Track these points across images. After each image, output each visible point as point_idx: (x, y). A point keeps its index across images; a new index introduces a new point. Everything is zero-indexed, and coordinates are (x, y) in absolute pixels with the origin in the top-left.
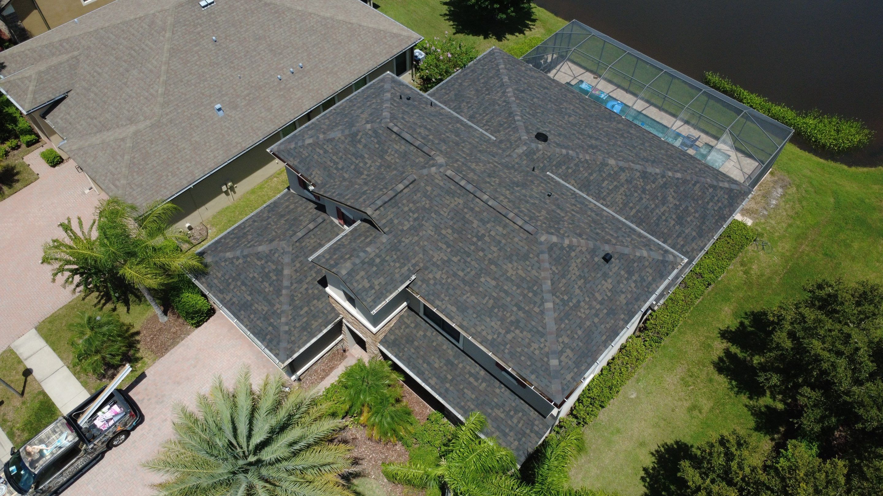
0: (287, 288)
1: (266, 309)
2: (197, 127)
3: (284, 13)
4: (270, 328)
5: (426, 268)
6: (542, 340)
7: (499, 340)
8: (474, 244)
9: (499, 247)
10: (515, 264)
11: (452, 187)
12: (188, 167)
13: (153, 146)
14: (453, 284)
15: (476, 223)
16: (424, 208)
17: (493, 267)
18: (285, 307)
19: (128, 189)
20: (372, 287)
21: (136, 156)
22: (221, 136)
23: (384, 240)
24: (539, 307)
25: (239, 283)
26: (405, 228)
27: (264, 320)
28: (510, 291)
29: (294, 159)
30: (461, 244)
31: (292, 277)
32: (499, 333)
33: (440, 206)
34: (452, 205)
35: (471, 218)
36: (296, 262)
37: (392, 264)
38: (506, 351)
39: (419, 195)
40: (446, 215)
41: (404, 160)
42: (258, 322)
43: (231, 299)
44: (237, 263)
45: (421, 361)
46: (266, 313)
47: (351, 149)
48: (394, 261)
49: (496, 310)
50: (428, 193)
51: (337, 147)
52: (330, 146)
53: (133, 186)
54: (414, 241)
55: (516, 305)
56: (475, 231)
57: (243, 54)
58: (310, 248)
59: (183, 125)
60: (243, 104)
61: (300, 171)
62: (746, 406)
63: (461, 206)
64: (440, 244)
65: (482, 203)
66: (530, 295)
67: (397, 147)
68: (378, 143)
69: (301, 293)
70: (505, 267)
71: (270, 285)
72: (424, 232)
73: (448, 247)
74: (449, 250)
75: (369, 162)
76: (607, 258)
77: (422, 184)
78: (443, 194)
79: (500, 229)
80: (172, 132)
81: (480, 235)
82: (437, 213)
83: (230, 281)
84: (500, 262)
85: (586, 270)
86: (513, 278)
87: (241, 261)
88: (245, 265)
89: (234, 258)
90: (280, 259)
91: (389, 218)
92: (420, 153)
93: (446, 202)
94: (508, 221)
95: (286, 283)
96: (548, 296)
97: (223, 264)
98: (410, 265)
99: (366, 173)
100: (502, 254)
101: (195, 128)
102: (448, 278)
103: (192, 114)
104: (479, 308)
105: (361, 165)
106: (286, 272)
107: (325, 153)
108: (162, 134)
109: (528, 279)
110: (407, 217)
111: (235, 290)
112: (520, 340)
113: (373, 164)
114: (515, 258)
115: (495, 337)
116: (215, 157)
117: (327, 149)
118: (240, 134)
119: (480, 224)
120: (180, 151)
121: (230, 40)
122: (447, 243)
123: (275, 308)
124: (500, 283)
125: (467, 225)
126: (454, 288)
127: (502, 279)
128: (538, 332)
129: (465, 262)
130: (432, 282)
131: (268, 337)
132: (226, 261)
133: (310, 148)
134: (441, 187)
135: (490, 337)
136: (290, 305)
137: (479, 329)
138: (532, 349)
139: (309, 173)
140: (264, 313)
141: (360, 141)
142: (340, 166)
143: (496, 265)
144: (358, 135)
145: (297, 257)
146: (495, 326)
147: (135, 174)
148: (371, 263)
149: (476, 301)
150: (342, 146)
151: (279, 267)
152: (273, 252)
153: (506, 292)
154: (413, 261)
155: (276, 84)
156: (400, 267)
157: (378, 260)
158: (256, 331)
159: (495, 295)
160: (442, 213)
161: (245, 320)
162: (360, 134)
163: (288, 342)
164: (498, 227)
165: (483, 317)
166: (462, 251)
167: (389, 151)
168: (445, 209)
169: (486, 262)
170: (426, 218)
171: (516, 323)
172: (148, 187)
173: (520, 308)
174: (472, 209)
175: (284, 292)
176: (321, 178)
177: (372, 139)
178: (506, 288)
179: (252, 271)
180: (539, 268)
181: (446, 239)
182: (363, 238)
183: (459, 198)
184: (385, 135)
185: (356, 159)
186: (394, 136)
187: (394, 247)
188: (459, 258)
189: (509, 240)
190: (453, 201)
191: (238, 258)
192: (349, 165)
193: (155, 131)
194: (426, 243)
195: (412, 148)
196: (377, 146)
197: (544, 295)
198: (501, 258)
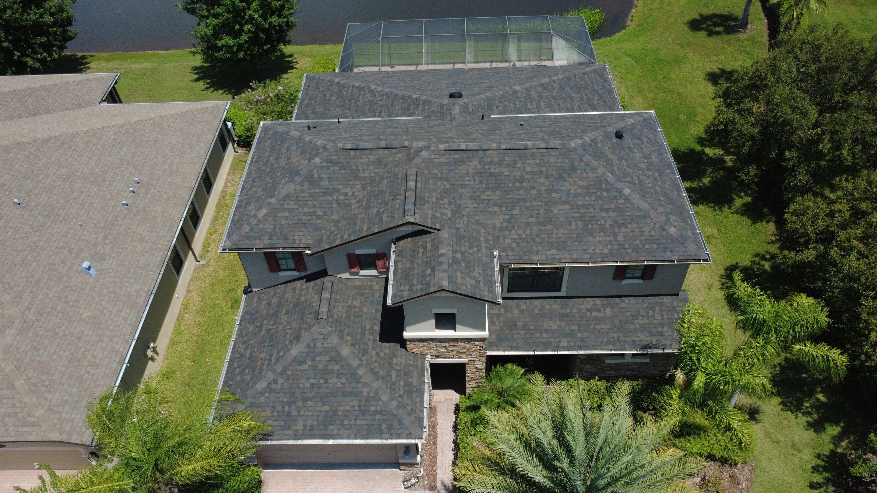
0: (360, 365)
1: (355, 403)
2: (77, 301)
3: (72, 141)
4: (378, 417)
5: (498, 238)
6: (648, 221)
7: (615, 247)
8: (520, 188)
9: (544, 176)
10: (570, 179)
11: (457, 156)
12: (104, 348)
13: (41, 351)
14: (534, 232)
15: (506, 171)
16: (446, 191)
17: (554, 195)
18: (376, 385)
19: (52, 416)
20: (477, 282)
21: (30, 375)
22: (113, 295)
23: (446, 236)
24: (621, 198)
25: (300, 403)
26: (450, 215)
27: (364, 415)
28: (586, 203)
29: (260, 239)
30: (509, 197)
31: (354, 353)
32: (610, 242)
33: (460, 179)
34: (471, 171)
35: (498, 170)
36: (345, 337)
37: (471, 251)
38: (629, 251)
39: (431, 182)
40: (472, 182)
41: (383, 166)
42: (359, 422)
43: (305, 426)
44: (279, 386)
45: (538, 335)
46: (359, 406)
47: (317, 191)
48: (470, 248)
49: (590, 226)
50: (439, 175)
51: (300, 199)
52: (292, 203)
53: (55, 409)
54: (466, 222)
55: (602, 210)
56: (511, 177)
57: (62, 201)
58: (344, 316)
59: (59, 308)
60: (108, 249)
61: (278, 246)
62: (732, 213)
63: (479, 167)
64: (490, 209)
65: (496, 152)
66: (605, 194)
67: (366, 160)
68: (342, 168)
69: (376, 362)
70: (564, 188)
71: (338, 378)
72: (467, 210)
73: (500, 207)
74: (503, 208)
75: (348, 190)
76: (619, 135)
77: (426, 172)
78: (453, 167)
79: (532, 161)
80: (51, 324)
81: (518, 177)
82: (463, 186)
83: (287, 408)
84: (556, 187)
85: (617, 152)
86: (579, 191)
87: (281, 381)
88: (291, 381)
89: (270, 384)
90: (326, 345)
91: (430, 215)
92: (394, 151)
93: (462, 171)
94: (531, 151)
95: (355, 363)
96: (619, 185)
97: (262, 399)
98: (483, 244)
99: (353, 201)
100: (551, 180)
101: (76, 304)
102: (524, 231)
103: (59, 292)
104: (575, 236)
105: (342, 198)
106: (345, 352)
107: (290, 212)
108: (41, 333)
109: (591, 183)
110: (442, 206)
111: (302, 413)
112: (631, 234)
113: (354, 190)
114: (565, 175)
115: (609, 247)
116: (125, 319)
117: (290, 207)
118: (132, 281)
119: (511, 169)
120: (80, 338)
121: (36, 195)
122: (495, 205)
123: (365, 394)
124: (573, 203)
125: (499, 178)
126: (538, 236)
127: (571, 198)
128: (638, 217)
129: (527, 208)
130: (514, 245)
131: (384, 426)
132: (262, 394)
133: (270, 218)
134: (446, 163)
135: (606, 251)
136: (378, 380)
137: (591, 251)
138: (647, 234)
139: (290, 241)
140: (357, 408)
141: (320, 179)
142: (321, 214)
143: (556, 191)
144: (313, 175)
145: (341, 332)
146: (601, 239)
147: (46, 395)
148: (456, 261)
149: (566, 232)
150: (306, 194)
151: (333, 354)
152: (312, 345)
153: (583, 206)
154: (482, 239)
155: (125, 212)
156: (480, 250)
157: (458, 256)
158: (364, 432)
159: (577, 215)
160: (467, 183)
161: (341, 432)
162: (315, 172)
163: (410, 415)
164: (528, 162)
165: (584, 239)
166: (515, 201)
167: (360, 168)
168: (467, 179)
169: (545, 195)
170: (457, 198)
171: (616, 224)
172: (76, 399)
173: (607, 211)
174: (492, 162)
175: (360, 372)
176: (309, 237)
177: (332, 168)
178: (580, 203)
179: (303, 381)
180: (592, 168)
181: (492, 202)
182: (421, 250)
183: (470, 161)
184: (342, 157)
185: (332, 196)
186: (352, 153)
187: (459, 237)
188: (518, 208)
189: (547, 165)
190: (467, 167)
191: (275, 381)
192: (329, 206)
193: (30, 335)
194: (477, 217)
195: (381, 151)
196: (343, 172)
197: (616, 186)
198: (554, 183)
